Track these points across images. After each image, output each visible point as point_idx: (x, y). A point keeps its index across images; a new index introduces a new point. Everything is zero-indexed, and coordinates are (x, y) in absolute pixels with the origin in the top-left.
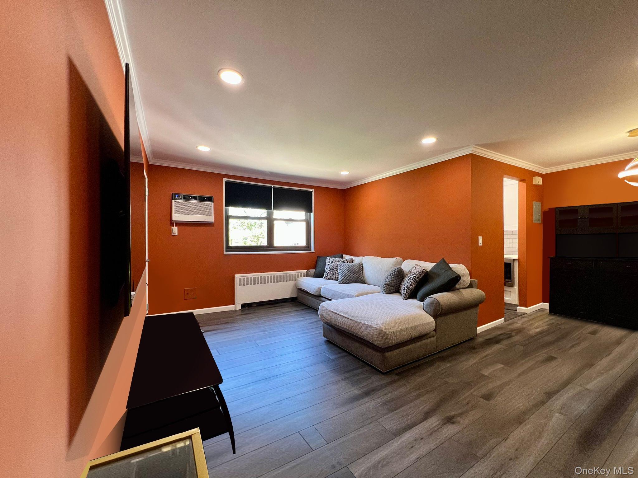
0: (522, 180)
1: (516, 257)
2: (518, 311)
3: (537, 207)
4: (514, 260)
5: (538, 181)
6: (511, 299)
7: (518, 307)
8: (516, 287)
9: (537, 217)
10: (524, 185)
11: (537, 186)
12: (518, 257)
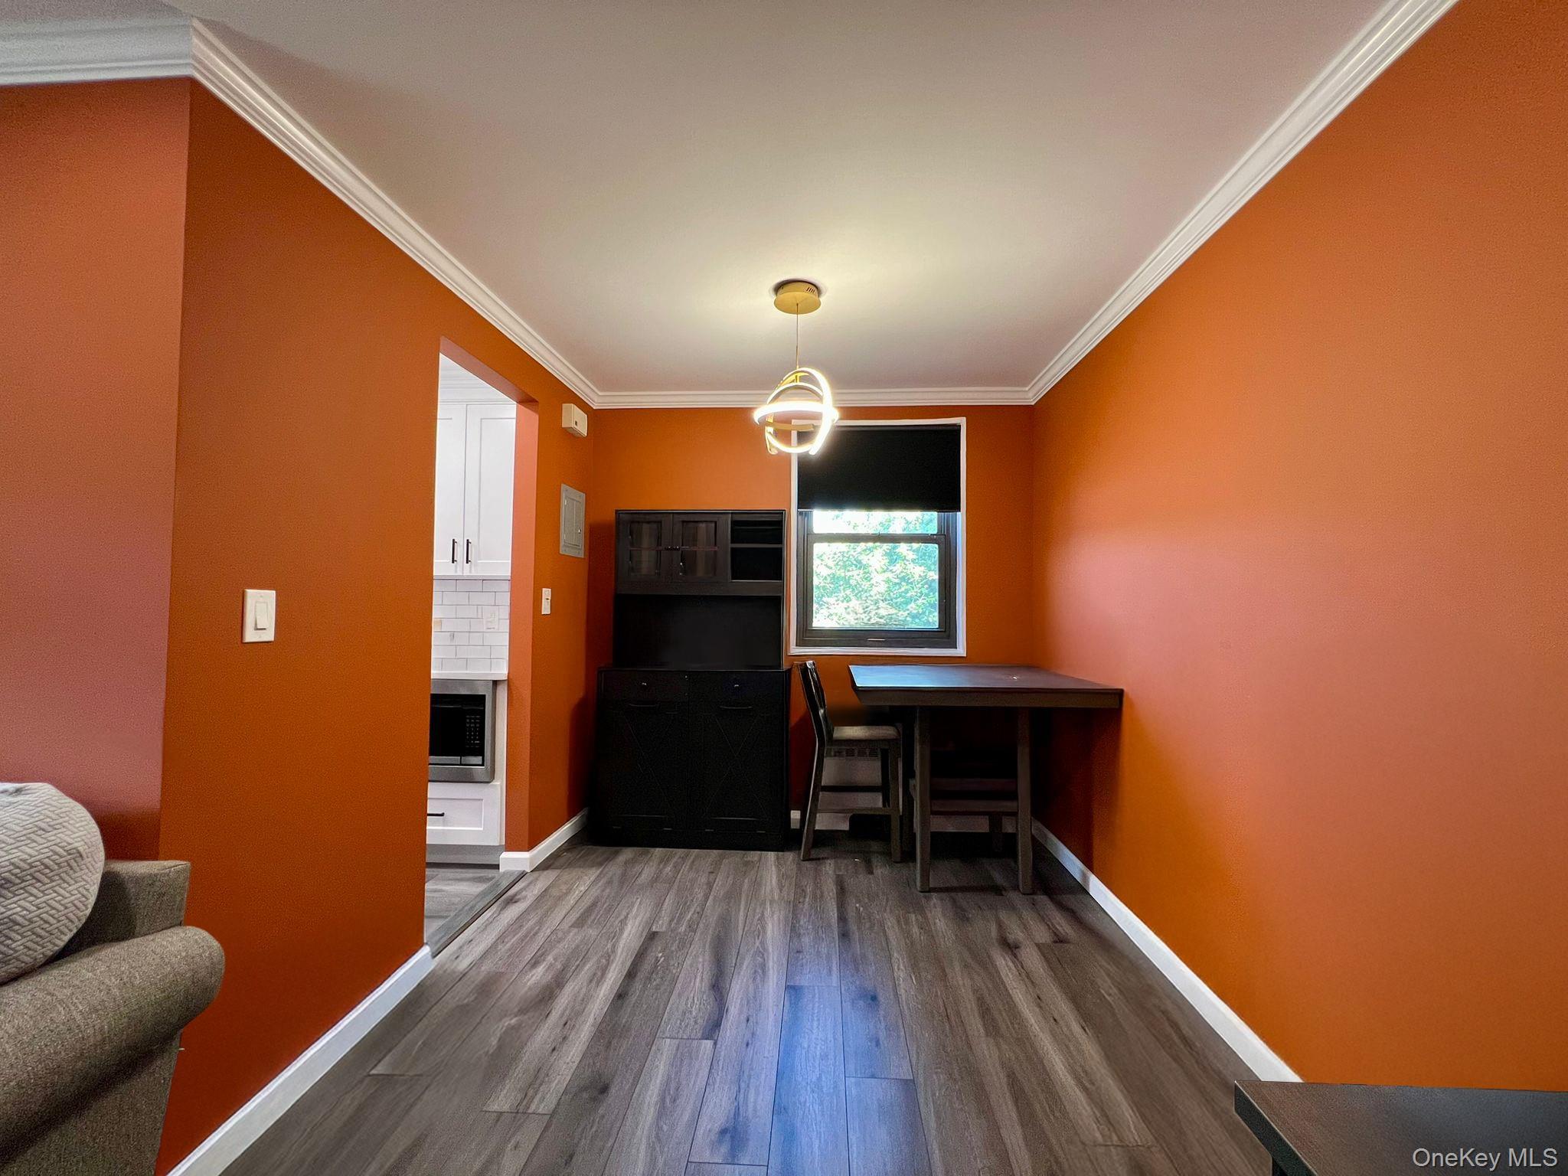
0: (526, 401)
1: (501, 671)
2: (502, 869)
3: (572, 506)
4: (495, 683)
5: (576, 420)
6: (482, 829)
7: (505, 855)
8: (500, 783)
9: (572, 539)
10: (533, 418)
11: (570, 434)
12: (505, 672)
